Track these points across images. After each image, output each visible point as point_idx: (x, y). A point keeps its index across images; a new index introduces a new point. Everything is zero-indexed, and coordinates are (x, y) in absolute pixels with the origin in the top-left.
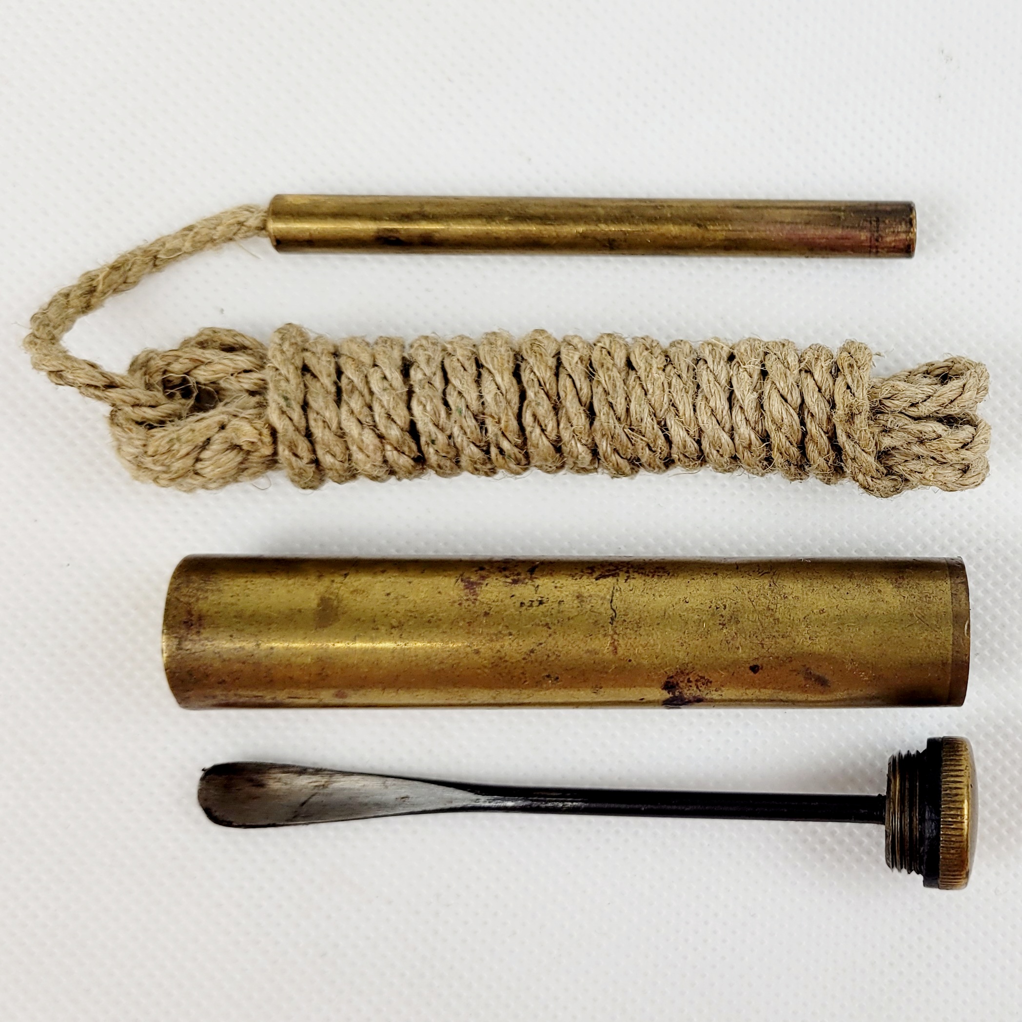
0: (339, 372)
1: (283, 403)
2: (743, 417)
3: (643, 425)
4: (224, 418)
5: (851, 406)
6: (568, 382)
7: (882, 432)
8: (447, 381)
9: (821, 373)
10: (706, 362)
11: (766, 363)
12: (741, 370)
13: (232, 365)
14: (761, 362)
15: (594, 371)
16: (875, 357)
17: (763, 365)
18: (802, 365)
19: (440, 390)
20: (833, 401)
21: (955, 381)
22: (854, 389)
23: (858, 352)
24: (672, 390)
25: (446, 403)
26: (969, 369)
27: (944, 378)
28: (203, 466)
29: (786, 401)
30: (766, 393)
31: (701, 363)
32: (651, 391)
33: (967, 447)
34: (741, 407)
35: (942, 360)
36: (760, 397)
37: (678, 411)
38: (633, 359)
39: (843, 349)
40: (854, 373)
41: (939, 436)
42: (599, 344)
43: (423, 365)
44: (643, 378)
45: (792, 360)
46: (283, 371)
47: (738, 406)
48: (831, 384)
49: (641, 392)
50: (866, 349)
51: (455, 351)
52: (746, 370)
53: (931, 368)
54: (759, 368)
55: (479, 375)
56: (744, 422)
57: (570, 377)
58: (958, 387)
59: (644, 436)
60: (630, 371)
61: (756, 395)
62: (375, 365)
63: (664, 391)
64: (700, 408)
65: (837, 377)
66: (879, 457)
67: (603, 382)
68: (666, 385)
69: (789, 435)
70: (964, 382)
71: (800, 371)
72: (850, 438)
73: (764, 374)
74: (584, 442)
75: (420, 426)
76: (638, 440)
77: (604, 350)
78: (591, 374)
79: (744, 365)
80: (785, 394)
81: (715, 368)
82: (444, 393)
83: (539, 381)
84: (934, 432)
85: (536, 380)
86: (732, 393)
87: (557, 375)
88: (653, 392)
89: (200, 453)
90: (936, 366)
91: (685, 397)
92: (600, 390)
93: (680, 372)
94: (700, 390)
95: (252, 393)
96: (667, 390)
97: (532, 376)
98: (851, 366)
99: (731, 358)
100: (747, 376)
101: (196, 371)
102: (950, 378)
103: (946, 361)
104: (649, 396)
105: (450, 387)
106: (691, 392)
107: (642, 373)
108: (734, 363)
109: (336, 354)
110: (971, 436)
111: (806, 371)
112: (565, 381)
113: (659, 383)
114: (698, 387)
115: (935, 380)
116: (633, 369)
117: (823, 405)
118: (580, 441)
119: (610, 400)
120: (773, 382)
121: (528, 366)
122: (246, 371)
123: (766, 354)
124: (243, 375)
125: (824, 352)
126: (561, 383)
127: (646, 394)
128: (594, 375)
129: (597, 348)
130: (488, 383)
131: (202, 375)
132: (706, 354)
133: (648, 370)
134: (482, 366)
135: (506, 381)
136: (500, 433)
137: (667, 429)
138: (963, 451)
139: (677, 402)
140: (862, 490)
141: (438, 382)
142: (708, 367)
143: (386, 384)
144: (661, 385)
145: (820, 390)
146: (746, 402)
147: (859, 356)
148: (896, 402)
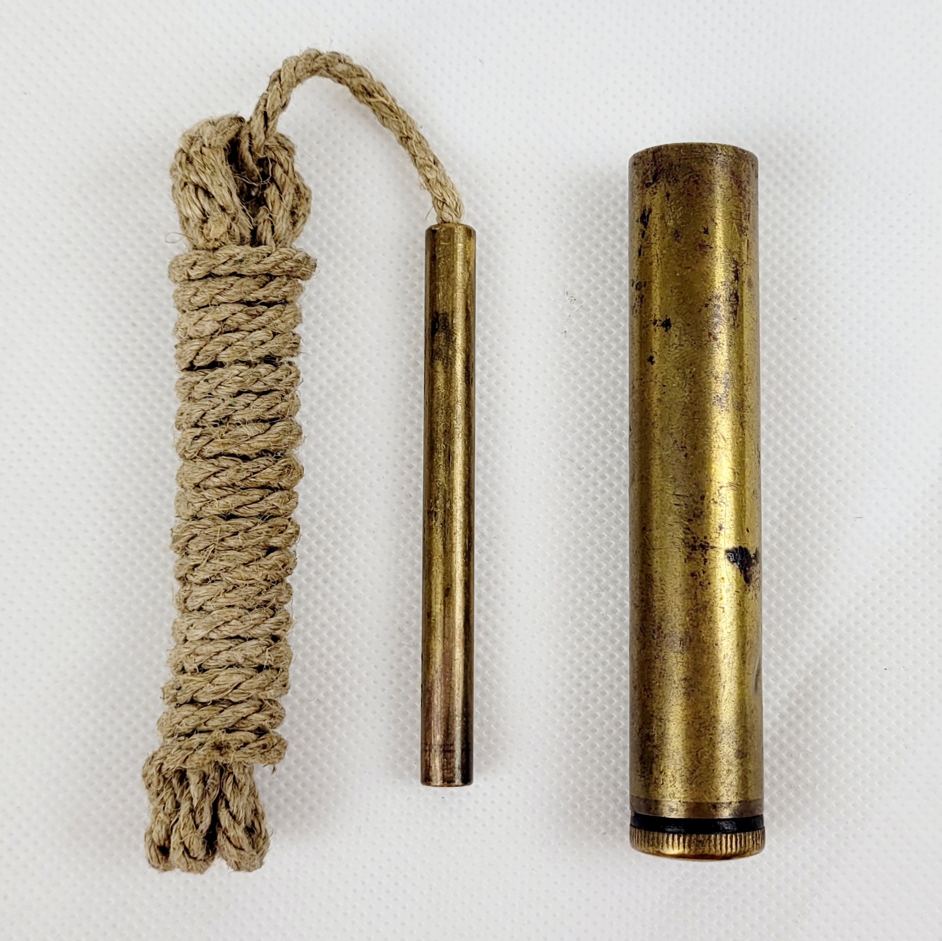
0: (270, 305)
1: (239, 257)
2: (222, 649)
3: (217, 561)
4: (232, 210)
5: (228, 747)
6: (257, 497)
7: (204, 774)
8: (260, 394)
9: (259, 719)
10: (272, 616)
11: (270, 670)
12: (264, 648)
13: (278, 217)
14: (271, 666)
15: (267, 520)
16: (272, 767)
17: (267, 668)
18: (267, 702)
19: (251, 388)
20: (234, 731)
21: (247, 842)
22: (244, 749)
23: (276, 753)
24: (247, 587)
25: (240, 393)
26: (257, 853)
27: (250, 830)
28: (191, 191)
29: (236, 688)
30: (242, 671)
31: (271, 612)
32: (247, 569)
33: (185, 853)
34: (230, 648)
35: (267, 827)
36: (238, 665)
37: (229, 592)
38: (276, 553)
39: (280, 740)
40: (258, 749)
41: (197, 827)
42: (290, 524)
43: (273, 375)
44: (258, 563)
45: (270, 693)
46: (267, 260)
47: (231, 645)
48: (249, 729)
49: (246, 560)
50: (280, 759)
51: (286, 401)
52: (264, 652)
53: (260, 818)
54: (265, 664)
55: (264, 421)
56: (218, 650)
57: (261, 499)
58: (242, 844)
59: (208, 561)
60: (265, 551)
61: (241, 661)
62: (275, 334)
63: (247, 580)
64: (231, 611)
65: (256, 734)
66: (181, 771)
67: (256, 528)
68: (251, 582)
69: (204, 690)
70: (246, 849)
71: (261, 700)
72: (200, 745)
73: (260, 669)
74: (203, 508)
75: (219, 370)
76: (204, 556)
77: (284, 528)
78: (264, 517)
79: (269, 651)
80: (242, 687)
81: (266, 625)
82: (249, 392)
83: (258, 472)
84: (201, 822)
85: (259, 470)
86: (245, 639)
87: (262, 487)
88: (246, 571)
89: (202, 188)
90: (262, 822)
91: (241, 598)
92: (250, 524)
93: (263, 594)
94: (247, 611)
95: (254, 232)
96: (248, 583)
97: (262, 466)
98: (264, 747)
99: (276, 639)
100: (258, 653)
101: (274, 187)
102: (250, 836)
103: (266, 831)
104: (242, 567)
105: (255, 396)
106: (245, 604)
107: (264, 562)
108: (271, 641)
109: (285, 302)
110: (195, 856)
111: (261, 706)
112: (256, 494)
113: (254, 576)
114: (250, 610)
115: (249, 821)
116: (268, 554)
117: (230, 721)
118: (204, 506)
119: (240, 533)
120: (252, 677)
121: (271, 463)
122: (273, 227)
123: (278, 670)
124: (270, 225)
125: (278, 721)
126: (257, 491)
127: (244, 564)
128: (263, 519)
129: (286, 522)
130: (256, 428)
131: (271, 193)
132: (279, 617)
133: (266, 567)
134: (272, 424)
135: (259, 443)
136: (213, 437)
137: (213, 582)
138: (182, 849)
139: (236, 592)
140: (151, 754)
141: (259, 386)
142: (267, 618)
143: (257, 344)
144: (253, 577)
145: (244, 718)
146: (235, 653)
147: (273, 754)
148: (230, 787)
